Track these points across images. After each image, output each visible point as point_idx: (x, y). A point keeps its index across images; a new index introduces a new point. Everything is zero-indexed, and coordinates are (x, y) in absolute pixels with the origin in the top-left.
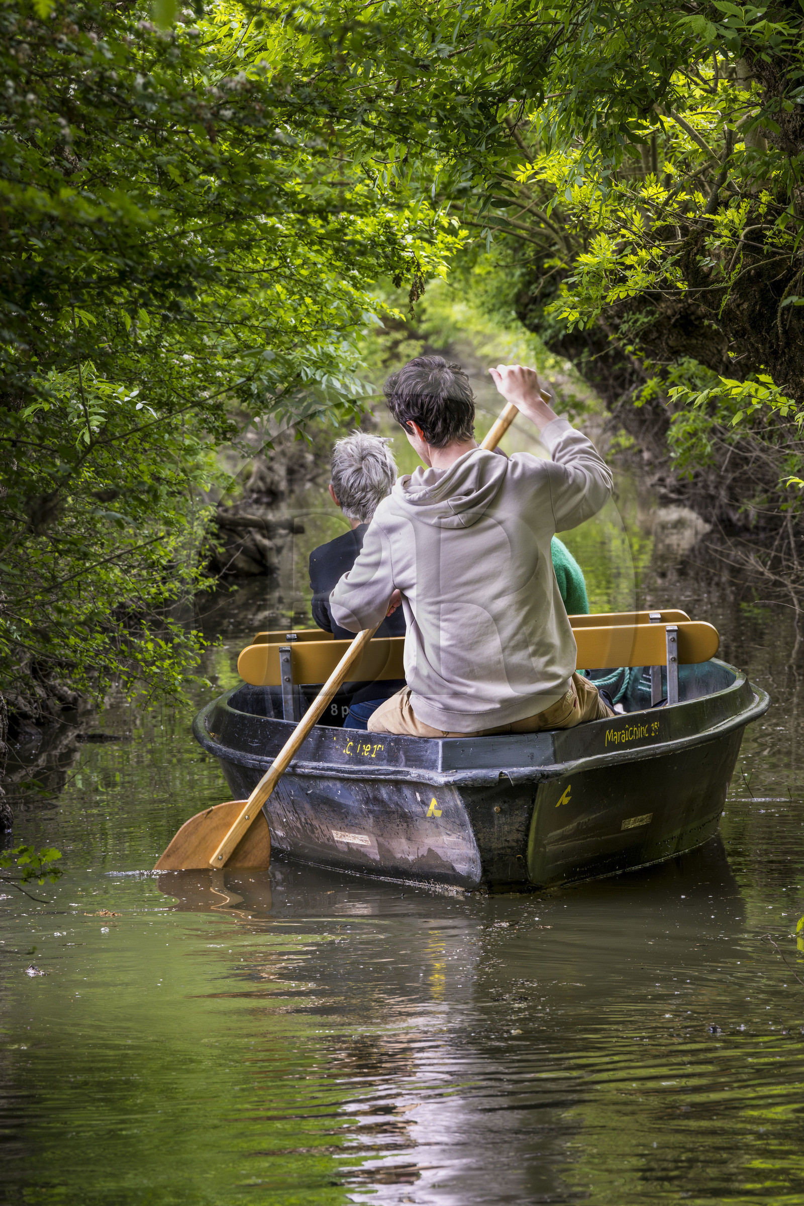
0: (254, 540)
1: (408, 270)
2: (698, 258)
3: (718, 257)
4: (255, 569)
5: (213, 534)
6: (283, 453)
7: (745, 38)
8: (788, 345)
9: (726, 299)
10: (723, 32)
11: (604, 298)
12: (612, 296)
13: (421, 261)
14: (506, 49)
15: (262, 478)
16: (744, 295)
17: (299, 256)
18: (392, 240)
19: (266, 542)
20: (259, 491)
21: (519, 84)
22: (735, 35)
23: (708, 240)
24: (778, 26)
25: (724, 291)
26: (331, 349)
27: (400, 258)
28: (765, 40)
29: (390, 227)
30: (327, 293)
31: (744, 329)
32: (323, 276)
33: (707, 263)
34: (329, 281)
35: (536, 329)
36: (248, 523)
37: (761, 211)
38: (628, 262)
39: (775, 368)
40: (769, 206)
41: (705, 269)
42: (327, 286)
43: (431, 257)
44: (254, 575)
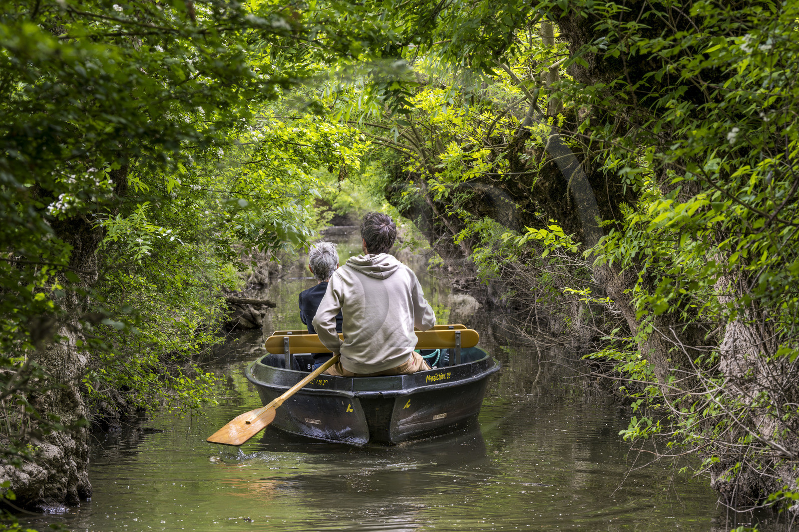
0: (250, 311)
1: (337, 163)
2: (519, 154)
3: (531, 154)
4: (250, 326)
5: (225, 309)
6: (267, 265)
8: (573, 208)
9: (536, 180)
11: (460, 177)
12: (465, 176)
13: (345, 157)
14: (408, 11)
15: (256, 277)
16: (546, 178)
17: (273, 154)
18: (328, 145)
19: (257, 312)
20: (255, 283)
21: (416, 33)
23: (527, 142)
25: (534, 174)
26: (291, 209)
27: (332, 155)
29: (327, 137)
30: (289, 176)
31: (546, 199)
32: (287, 166)
33: (524, 157)
34: (292, 169)
35: (395, 204)
36: (247, 302)
37: (559, 125)
38: (474, 157)
39: (564, 223)
40: (564, 122)
41: (523, 161)
42: (289, 172)
43: (351, 156)
44: (250, 329)
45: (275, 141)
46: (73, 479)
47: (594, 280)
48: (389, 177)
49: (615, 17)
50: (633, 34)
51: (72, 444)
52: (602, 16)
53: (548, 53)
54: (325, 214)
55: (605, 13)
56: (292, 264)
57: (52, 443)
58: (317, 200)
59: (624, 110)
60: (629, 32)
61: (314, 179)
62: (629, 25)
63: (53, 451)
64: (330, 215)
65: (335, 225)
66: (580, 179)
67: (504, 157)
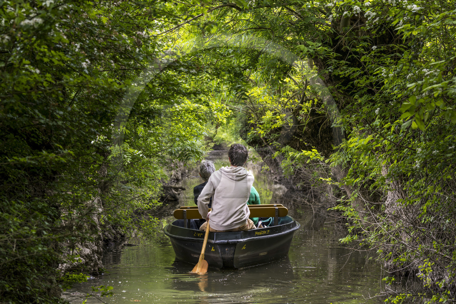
0: (172, 192)
1: (215, 120)
2: (297, 117)
3: (303, 116)
4: (173, 199)
5: (162, 190)
6: (180, 170)
7: (316, 52)
8: (322, 141)
9: (305, 128)
10: (309, 50)
11: (271, 127)
12: (273, 127)
13: (219, 118)
14: (246, 55)
15: (175, 176)
16: (310, 127)
17: (186, 116)
18: (211, 112)
19: (176, 192)
20: (174, 179)
21: (250, 65)
22: (313, 51)
23: (300, 111)
24: (326, 48)
25: (304, 126)
26: (194, 142)
27: (213, 117)
28: (322, 52)
30: (193, 126)
31: (309, 137)
32: (192, 122)
33: (300, 118)
34: (194, 123)
35: (245, 139)
36: (171, 187)
37: (315, 104)
38: (277, 118)
39: (318, 147)
40: (317, 102)
41: (299, 120)
42: (193, 124)
43: (222, 117)
44: (173, 201)
45: (187, 110)
46: (96, 264)
47: (332, 173)
48: (241, 125)
49: (336, 58)
50: (343, 66)
51: (96, 248)
52: (330, 58)
53: (309, 72)
54: (209, 144)
55: (331, 57)
56: (193, 169)
57: (87, 247)
58: (206, 137)
59: (342, 97)
60: (342, 65)
61: (204, 128)
62: (341, 62)
63: (87, 251)
64: (212, 145)
65: (215, 150)
66: (325, 128)
67: (291, 118)
